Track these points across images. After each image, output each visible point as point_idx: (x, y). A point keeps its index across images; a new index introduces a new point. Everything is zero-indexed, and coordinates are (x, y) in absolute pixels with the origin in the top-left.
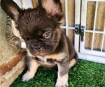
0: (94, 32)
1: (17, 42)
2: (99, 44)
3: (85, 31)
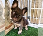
1: (11, 21)
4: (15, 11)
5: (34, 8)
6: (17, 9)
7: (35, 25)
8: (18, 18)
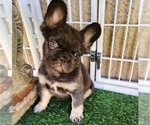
0: (111, 59)
1: (28, 71)
2: (117, 72)
3: (102, 58)
4: (58, 37)
5: (115, 25)
6: (66, 31)
7: (118, 82)
8: (69, 62)
